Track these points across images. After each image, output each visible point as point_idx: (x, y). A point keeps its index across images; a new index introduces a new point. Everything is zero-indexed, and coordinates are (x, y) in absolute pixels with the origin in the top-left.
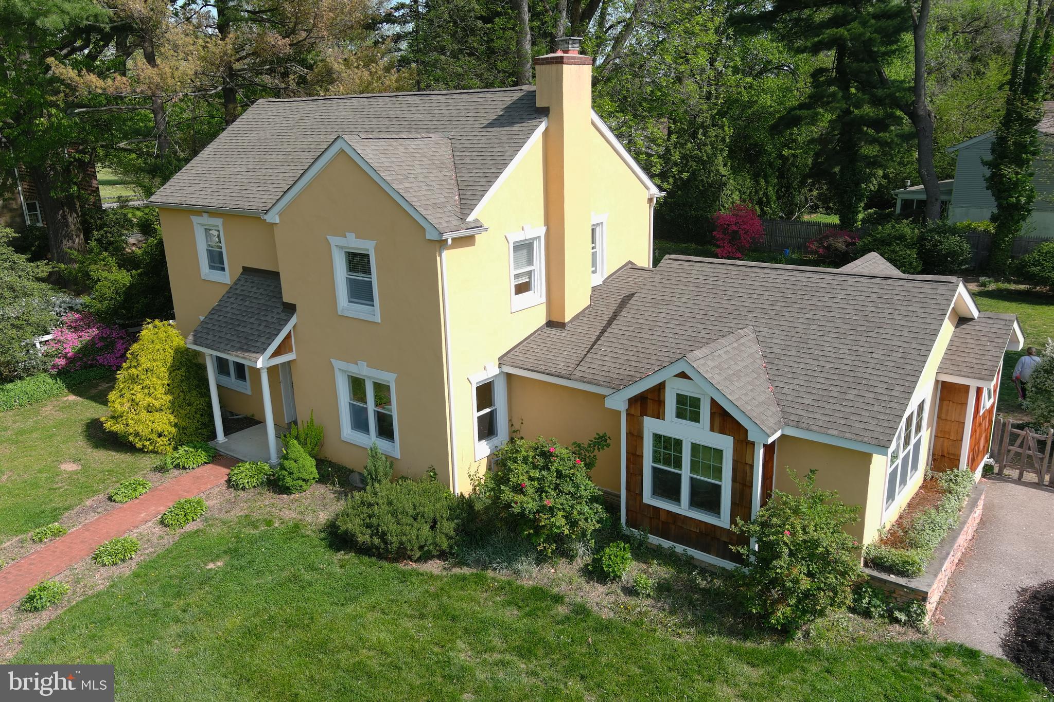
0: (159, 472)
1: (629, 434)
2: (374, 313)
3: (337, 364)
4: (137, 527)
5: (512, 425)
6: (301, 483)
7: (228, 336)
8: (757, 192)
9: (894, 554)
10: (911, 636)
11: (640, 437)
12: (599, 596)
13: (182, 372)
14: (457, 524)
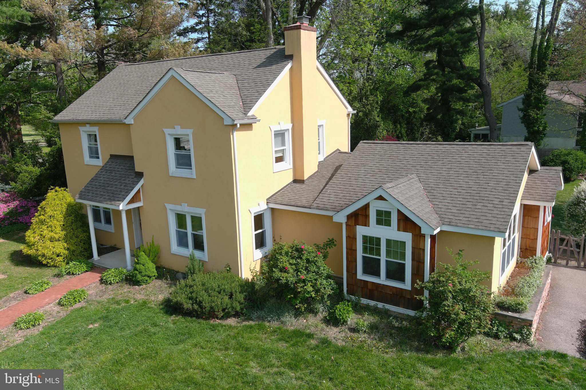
0: (57, 277)
1: (348, 237)
2: (192, 173)
3: (169, 206)
4: (43, 307)
5: (275, 240)
6: (147, 278)
7: (102, 193)
8: (396, 131)
9: (510, 300)
10: (524, 347)
11: (355, 239)
12: (335, 334)
13: (72, 217)
14: (245, 295)
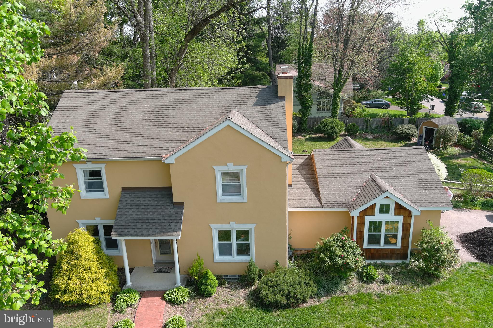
0: (117, 313)
3: (214, 226)
11: (363, 224)
12: (378, 288)
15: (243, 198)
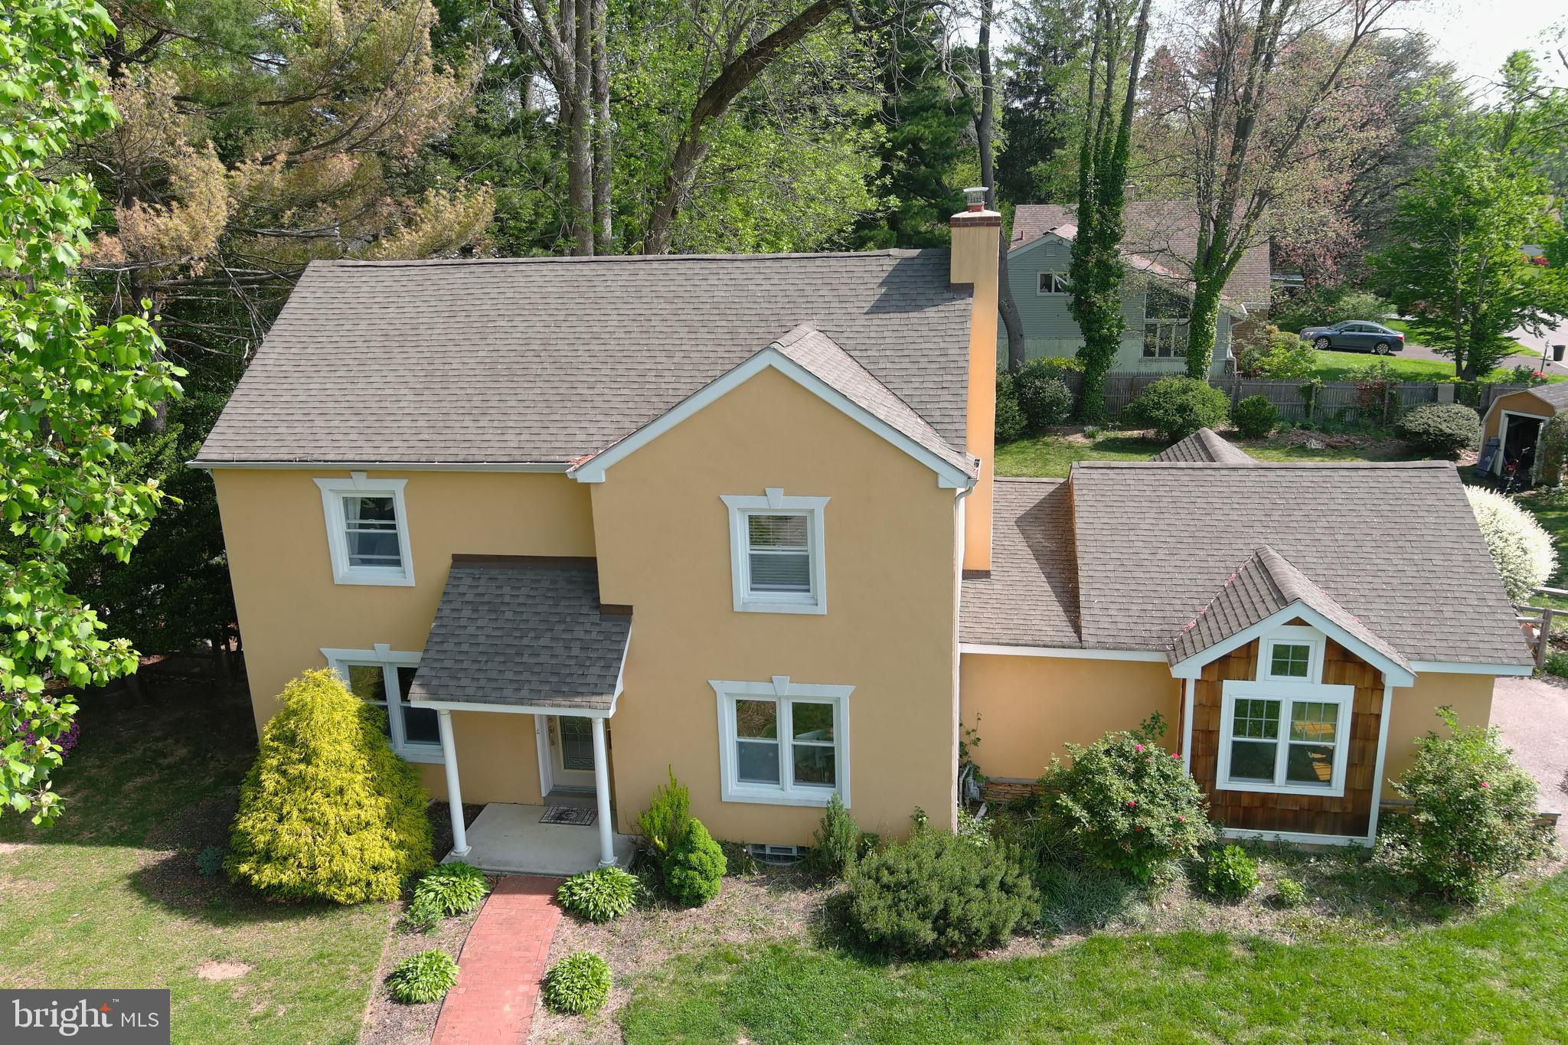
0: (414, 931)
1: (1198, 706)
2: (815, 602)
3: (723, 687)
15: (813, 601)
